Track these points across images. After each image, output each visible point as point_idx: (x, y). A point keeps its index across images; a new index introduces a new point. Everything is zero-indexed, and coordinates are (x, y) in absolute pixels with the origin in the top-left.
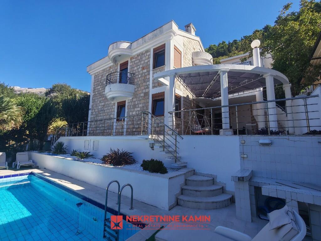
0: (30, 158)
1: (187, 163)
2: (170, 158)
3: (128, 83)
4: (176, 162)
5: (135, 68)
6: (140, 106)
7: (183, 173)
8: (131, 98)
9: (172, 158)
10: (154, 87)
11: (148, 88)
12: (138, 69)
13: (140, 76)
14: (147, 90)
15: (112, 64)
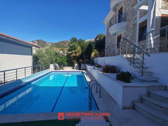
0: (85, 66)
1: (158, 78)
2: (137, 72)
3: (123, 21)
4: (142, 76)
5: (127, 9)
6: (130, 35)
7: (146, 85)
8: (125, 31)
9: (139, 72)
10: (140, 18)
11: (136, 19)
12: (129, 8)
13: (130, 13)
14: (135, 22)
15: (114, 13)
